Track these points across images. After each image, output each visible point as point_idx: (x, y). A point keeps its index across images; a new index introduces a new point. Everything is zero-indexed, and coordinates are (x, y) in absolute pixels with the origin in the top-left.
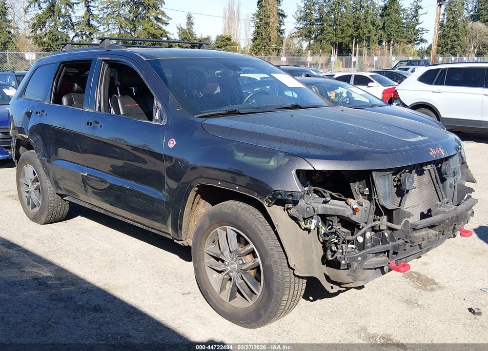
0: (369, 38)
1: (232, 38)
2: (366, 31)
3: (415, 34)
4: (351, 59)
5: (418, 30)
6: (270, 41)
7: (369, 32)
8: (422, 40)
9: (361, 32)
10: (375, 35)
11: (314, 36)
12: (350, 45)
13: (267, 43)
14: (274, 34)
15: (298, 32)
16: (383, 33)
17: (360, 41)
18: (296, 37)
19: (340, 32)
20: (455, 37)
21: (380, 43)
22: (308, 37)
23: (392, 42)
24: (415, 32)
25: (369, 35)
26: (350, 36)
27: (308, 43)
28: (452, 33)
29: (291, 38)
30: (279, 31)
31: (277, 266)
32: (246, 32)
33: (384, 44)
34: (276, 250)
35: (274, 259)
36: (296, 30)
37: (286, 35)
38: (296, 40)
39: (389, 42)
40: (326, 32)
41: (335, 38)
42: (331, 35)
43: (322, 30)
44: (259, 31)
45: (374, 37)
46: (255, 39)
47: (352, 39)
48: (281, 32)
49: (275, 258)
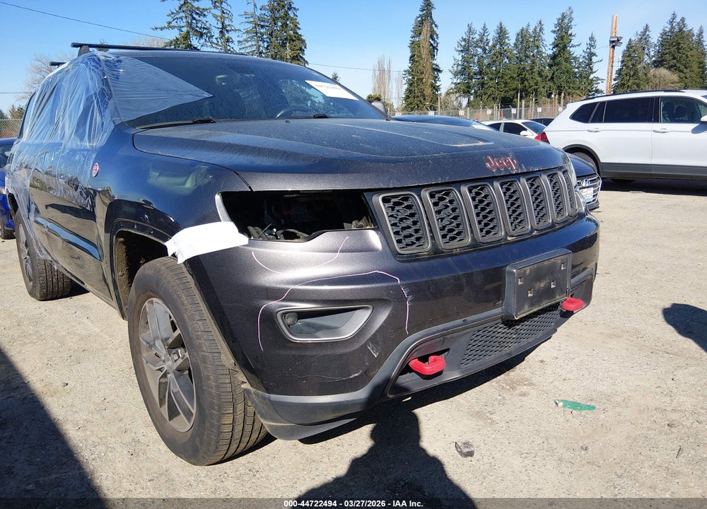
0: (536, 90)
1: (382, 98)
2: (532, 84)
3: (589, 84)
4: (511, 111)
5: (592, 80)
6: (424, 99)
7: (536, 84)
8: (597, 91)
9: (527, 84)
10: (544, 87)
11: (473, 91)
12: (515, 100)
13: (420, 101)
14: (428, 91)
15: (455, 88)
16: (552, 84)
17: (526, 95)
18: (453, 93)
19: (503, 85)
20: (635, 86)
21: (549, 96)
22: (467, 92)
23: (563, 95)
24: (589, 82)
25: (536, 87)
26: (514, 90)
27: (467, 99)
28: (631, 81)
29: (448, 94)
30: (434, 87)
31: (207, 365)
32: (398, 90)
33: (553, 96)
34: (205, 337)
35: (203, 353)
36: (453, 86)
37: (443, 91)
38: (453, 97)
39: (560, 94)
40: (486, 86)
41: (497, 92)
42: (493, 89)
43: (483, 84)
44: (412, 88)
45: (542, 89)
46: (408, 97)
47: (517, 93)
48: (437, 89)
49: (203, 351)
